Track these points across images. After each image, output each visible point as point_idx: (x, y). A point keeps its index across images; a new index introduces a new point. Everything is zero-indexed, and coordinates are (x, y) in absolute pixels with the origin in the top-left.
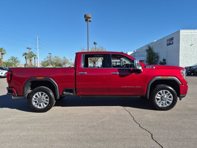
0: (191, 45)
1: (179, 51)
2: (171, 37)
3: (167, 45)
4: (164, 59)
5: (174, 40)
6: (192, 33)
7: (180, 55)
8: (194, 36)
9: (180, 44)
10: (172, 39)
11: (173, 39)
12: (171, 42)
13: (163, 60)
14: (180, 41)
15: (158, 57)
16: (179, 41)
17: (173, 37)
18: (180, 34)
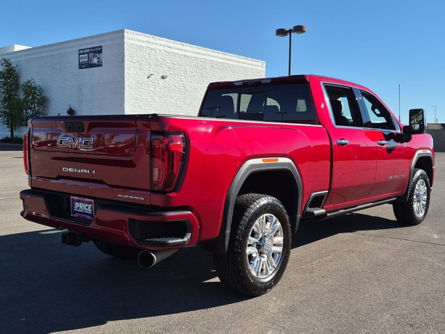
0: (148, 77)
1: (124, 88)
2: (93, 43)
3: (80, 68)
4: (70, 109)
5: (104, 56)
6: (149, 42)
7: (125, 101)
8: (154, 52)
9: (126, 71)
10: (98, 51)
11: (100, 52)
12: (95, 61)
13: (69, 112)
14: (126, 60)
15: (44, 101)
16: (123, 61)
17: (101, 47)
18: (126, 40)
